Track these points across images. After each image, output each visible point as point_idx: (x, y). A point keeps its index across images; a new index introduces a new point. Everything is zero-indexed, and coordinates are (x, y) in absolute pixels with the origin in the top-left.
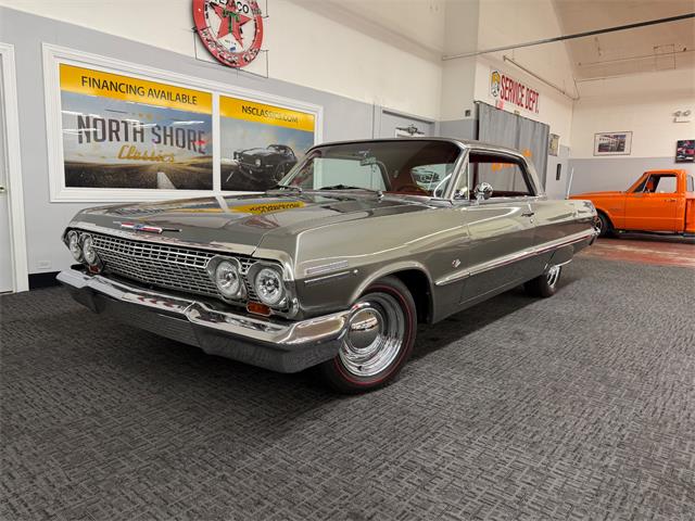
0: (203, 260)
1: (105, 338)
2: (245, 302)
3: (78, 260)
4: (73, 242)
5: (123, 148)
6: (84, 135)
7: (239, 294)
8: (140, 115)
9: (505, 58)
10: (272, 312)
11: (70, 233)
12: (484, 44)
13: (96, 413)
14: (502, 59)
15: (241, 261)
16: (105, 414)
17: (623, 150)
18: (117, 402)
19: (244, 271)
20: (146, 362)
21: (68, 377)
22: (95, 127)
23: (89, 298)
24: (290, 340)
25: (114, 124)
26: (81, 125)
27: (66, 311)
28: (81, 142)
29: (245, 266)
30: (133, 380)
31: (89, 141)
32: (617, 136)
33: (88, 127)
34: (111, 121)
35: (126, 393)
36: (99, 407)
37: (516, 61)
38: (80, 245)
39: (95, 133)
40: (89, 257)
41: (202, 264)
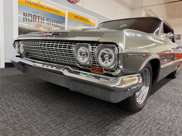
0: (71, 46)
1: (27, 84)
2: (90, 67)
3: (18, 53)
4: (17, 46)
5: (37, 25)
6: (25, 18)
7: (88, 63)
8: (43, 15)
9: (150, 10)
10: (105, 72)
11: (16, 43)
12: (145, 4)
13: (17, 116)
14: (149, 10)
15: (91, 45)
16: (21, 116)
17: (180, 39)
18: (27, 110)
19: (92, 50)
20: (41, 93)
21: (9, 98)
22: (29, 17)
23: (21, 67)
24: (118, 85)
25: (35, 17)
26: (24, 15)
27: (15, 74)
28: (24, 21)
29: (93, 48)
30: (35, 101)
31: (26, 21)
32: (178, 35)
33: (27, 16)
34: (34, 15)
35: (32, 106)
36: (18, 112)
37: (152, 11)
38: (19, 47)
39: (29, 19)
40: (22, 51)
41: (71, 48)
